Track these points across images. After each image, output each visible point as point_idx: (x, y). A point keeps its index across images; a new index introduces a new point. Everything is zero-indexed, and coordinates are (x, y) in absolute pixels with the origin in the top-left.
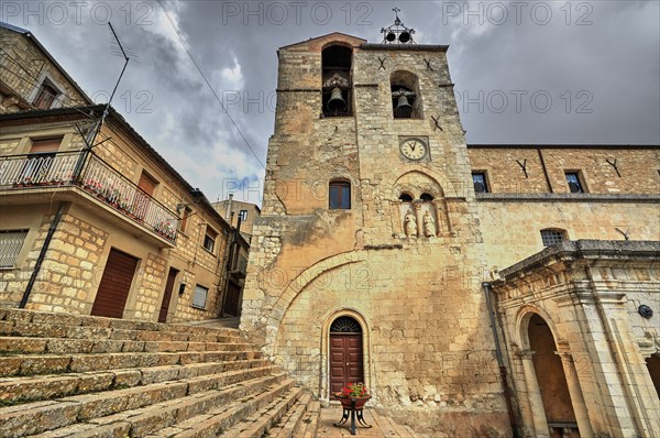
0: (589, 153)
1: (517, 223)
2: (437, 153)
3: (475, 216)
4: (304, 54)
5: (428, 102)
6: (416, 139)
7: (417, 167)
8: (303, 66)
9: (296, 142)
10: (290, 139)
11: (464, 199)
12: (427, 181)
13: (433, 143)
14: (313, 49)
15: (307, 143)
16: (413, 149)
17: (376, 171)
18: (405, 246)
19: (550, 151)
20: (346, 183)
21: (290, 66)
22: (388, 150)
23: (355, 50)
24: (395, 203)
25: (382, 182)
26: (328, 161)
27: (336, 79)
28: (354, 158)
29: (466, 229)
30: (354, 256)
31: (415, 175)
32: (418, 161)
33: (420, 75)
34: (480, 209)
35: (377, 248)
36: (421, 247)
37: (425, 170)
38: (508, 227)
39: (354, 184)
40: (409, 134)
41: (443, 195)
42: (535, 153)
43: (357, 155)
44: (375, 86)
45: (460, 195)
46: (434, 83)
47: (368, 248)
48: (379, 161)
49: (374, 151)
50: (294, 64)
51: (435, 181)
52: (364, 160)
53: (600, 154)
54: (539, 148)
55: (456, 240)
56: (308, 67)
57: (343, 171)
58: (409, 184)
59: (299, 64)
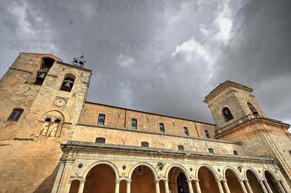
0: (141, 114)
1: (89, 134)
2: (69, 105)
3: (73, 130)
4: (32, 58)
5: (75, 87)
6: (63, 99)
7: (58, 109)
8: (29, 62)
9: (6, 90)
10: (4, 88)
11: (71, 124)
12: (60, 115)
13: (69, 101)
14: (37, 57)
15: (11, 92)
16: (60, 102)
17: (38, 108)
18: (35, 140)
19: (129, 111)
20: (21, 111)
21: (22, 61)
22: (49, 101)
23: (55, 62)
24: (41, 122)
25: (39, 113)
26: (18, 100)
27: (46, 70)
28: (31, 102)
29: (67, 135)
30: (6, 142)
31: (56, 112)
32: (59, 107)
33: (77, 77)
34: (77, 128)
35: (20, 140)
36: (43, 141)
37: (60, 111)
38: (85, 136)
39: (25, 112)
40: (61, 96)
41: (64, 121)
42: (124, 111)
43: (33, 100)
44: (56, 77)
45: (71, 122)
46: (81, 81)
47: (15, 139)
48: (42, 104)
49: (43, 100)
50: (25, 60)
51: (63, 115)
52: (36, 103)
53: (145, 115)
54: (126, 109)
55: (60, 139)
56: (31, 63)
57: (23, 106)
58: (51, 115)
59: (27, 61)
